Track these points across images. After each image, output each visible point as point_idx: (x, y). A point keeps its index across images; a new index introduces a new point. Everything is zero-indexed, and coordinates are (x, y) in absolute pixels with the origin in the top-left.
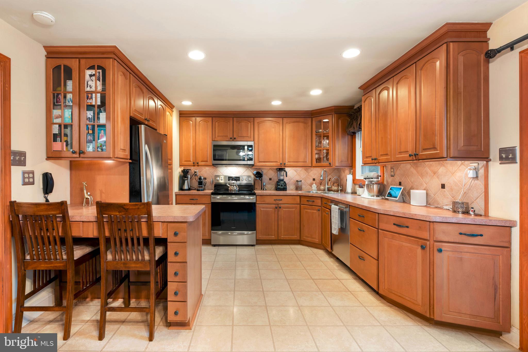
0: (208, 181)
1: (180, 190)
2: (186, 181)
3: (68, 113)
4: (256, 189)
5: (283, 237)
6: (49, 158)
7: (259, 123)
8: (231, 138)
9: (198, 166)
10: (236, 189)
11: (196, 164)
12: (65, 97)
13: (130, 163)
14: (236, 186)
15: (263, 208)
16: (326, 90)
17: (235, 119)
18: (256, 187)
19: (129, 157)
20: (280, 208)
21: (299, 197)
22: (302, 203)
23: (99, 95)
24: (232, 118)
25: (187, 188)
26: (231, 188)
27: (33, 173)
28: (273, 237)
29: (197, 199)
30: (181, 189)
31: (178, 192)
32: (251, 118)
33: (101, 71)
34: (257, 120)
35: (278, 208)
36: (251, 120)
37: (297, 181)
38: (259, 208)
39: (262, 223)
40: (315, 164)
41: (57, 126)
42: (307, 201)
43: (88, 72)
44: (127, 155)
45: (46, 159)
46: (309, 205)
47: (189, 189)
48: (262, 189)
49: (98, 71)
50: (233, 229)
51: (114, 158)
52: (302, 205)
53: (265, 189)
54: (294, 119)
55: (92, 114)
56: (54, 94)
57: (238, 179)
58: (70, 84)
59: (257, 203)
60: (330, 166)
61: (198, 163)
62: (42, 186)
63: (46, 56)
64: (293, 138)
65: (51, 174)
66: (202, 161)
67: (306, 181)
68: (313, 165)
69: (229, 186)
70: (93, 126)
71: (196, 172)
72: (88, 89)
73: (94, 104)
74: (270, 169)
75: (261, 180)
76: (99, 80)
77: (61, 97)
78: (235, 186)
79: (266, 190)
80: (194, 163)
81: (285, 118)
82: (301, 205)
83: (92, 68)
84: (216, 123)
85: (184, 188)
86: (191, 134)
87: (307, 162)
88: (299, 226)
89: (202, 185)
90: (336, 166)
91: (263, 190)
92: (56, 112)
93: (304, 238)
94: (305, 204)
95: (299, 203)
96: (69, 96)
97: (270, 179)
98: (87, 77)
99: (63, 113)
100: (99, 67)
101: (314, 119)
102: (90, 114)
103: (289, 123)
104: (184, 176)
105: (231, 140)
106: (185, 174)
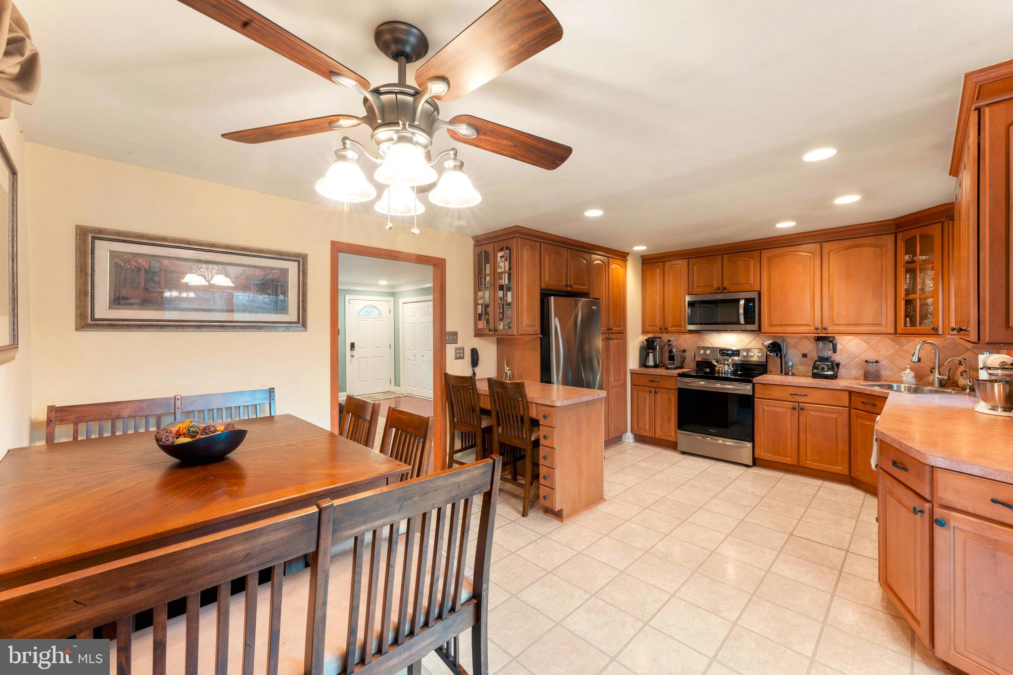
0: (689, 355)
1: (643, 367)
2: (651, 355)
3: (487, 294)
4: (771, 371)
5: (809, 463)
6: (476, 335)
7: (769, 259)
8: (719, 288)
9: (667, 333)
10: (728, 371)
11: (664, 330)
12: (485, 279)
13: (541, 338)
14: (729, 366)
15: (767, 405)
16: (868, 194)
17: (725, 257)
18: (770, 368)
19: (539, 332)
20: (802, 409)
21: (847, 394)
22: (852, 406)
23: (507, 275)
24: (721, 256)
25: (652, 364)
26: (719, 367)
27: (463, 349)
28: (788, 460)
29: (659, 382)
30: (643, 364)
31: (638, 369)
32: (756, 252)
33: (508, 251)
34: (766, 254)
35: (799, 409)
36: (756, 255)
37: (867, 361)
38: (760, 406)
39: (765, 432)
40: (902, 329)
41: (480, 306)
42: (862, 402)
43: (500, 254)
44: (536, 331)
45: (474, 336)
46: (866, 410)
47: (656, 366)
48: (782, 373)
49: (506, 251)
50: (712, 432)
51: (519, 335)
52: (854, 409)
53: (790, 373)
54: (848, 243)
55: (502, 294)
56: (478, 278)
57: (737, 354)
58: (488, 266)
59: (756, 395)
60: (936, 333)
61: (666, 329)
62: (470, 360)
63: (474, 245)
64: (846, 278)
65: (477, 349)
66: (673, 326)
67: (893, 363)
68: (899, 331)
69: (716, 364)
70: (503, 305)
71: (669, 341)
72: (499, 270)
73: (503, 284)
74: (804, 337)
75: (781, 357)
76: (507, 260)
77: (483, 279)
78: (726, 366)
79: (793, 375)
80: (661, 329)
81: (825, 244)
82: (852, 410)
83: (502, 250)
84: (695, 267)
85: (647, 365)
86: (658, 287)
87: (884, 323)
88: (846, 450)
89: (674, 361)
90: (951, 335)
91: (787, 374)
92: (480, 294)
93: (856, 474)
94: (859, 408)
95: (847, 405)
96: (488, 278)
97: (805, 356)
98: (499, 259)
99: (484, 294)
100: (507, 248)
101: (899, 235)
102: (501, 293)
103: (835, 251)
104: (647, 347)
105: (719, 291)
106: (649, 346)
